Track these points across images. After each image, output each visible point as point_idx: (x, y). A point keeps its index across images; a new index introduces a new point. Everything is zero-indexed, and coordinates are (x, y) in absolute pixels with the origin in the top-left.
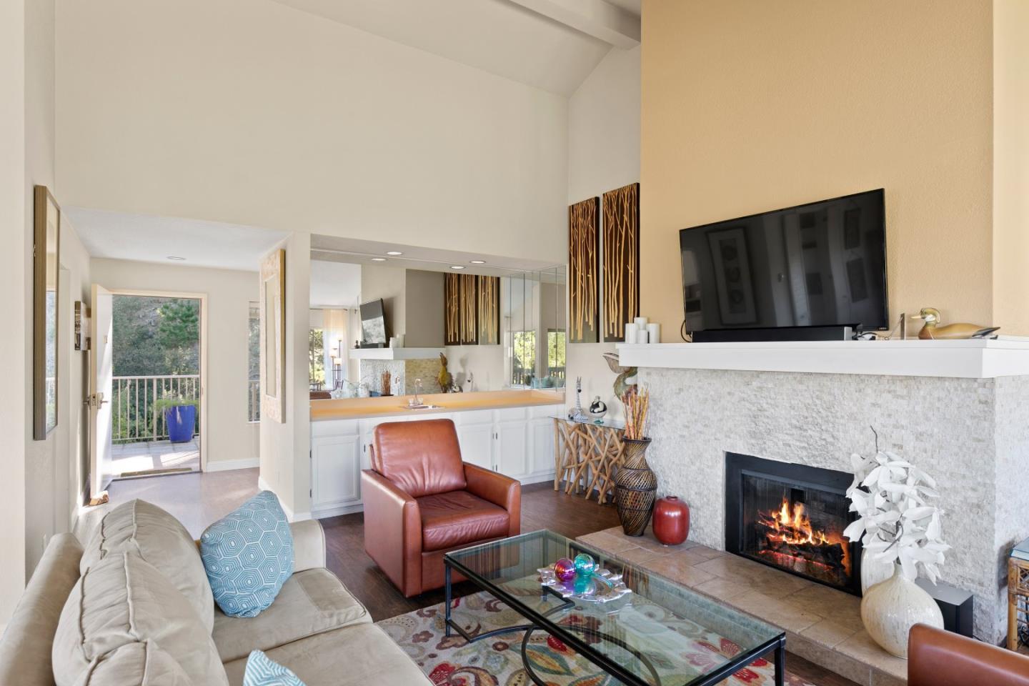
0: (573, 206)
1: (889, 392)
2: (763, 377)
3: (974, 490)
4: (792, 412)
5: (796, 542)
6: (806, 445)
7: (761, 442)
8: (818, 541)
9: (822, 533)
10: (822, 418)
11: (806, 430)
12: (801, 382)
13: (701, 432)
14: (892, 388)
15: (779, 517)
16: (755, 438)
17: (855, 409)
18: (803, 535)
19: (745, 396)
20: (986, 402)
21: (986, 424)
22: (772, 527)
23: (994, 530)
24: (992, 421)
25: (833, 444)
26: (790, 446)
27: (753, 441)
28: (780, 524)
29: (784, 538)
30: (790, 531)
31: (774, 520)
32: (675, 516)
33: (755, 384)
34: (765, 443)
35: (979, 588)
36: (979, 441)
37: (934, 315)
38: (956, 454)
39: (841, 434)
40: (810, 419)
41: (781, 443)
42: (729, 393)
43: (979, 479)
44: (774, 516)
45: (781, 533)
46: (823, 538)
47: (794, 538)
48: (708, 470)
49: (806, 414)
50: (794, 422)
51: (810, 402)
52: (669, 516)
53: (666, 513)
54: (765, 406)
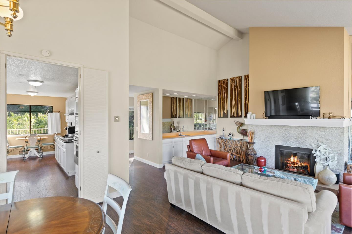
0: (219, 81)
1: (320, 130)
2: (287, 127)
3: (340, 151)
4: (295, 135)
5: (295, 166)
6: (298, 143)
7: (286, 142)
8: (301, 165)
9: (302, 163)
10: (302, 136)
11: (298, 139)
12: (297, 128)
13: (268, 140)
14: (320, 129)
15: (291, 160)
16: (284, 141)
17: (311, 134)
18: (297, 164)
19: (281, 131)
20: (342, 132)
21: (342, 137)
22: (289, 162)
23: (344, 159)
24: (344, 136)
25: (305, 142)
26: (294, 143)
27: (284, 142)
28: (291, 162)
29: (292, 165)
30: (294, 163)
31: (289, 161)
32: (263, 161)
33: (284, 129)
34: (287, 142)
35: (341, 171)
36: (340, 140)
37: (332, 114)
38: (335, 143)
39: (308, 140)
40: (299, 137)
41: (291, 142)
42: (277, 131)
43: (341, 148)
44: (289, 160)
45: (291, 164)
46: (303, 164)
47: (295, 165)
48: (271, 150)
49: (298, 135)
50: (295, 137)
51: (299, 132)
52: (261, 161)
53: (261, 160)
54: (287, 134)
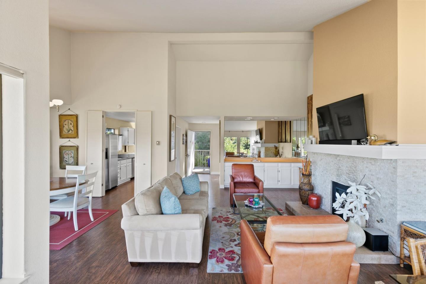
0: (308, 97)
1: (370, 163)
3: (392, 199)
4: (347, 168)
6: (350, 180)
7: (339, 178)
10: (354, 170)
11: (350, 175)
12: (349, 158)
13: (326, 174)
14: (371, 162)
16: (338, 176)
17: (362, 169)
19: (336, 162)
20: (394, 168)
21: (395, 176)
23: (397, 214)
24: (396, 174)
27: (338, 177)
33: (338, 159)
34: (340, 178)
35: (393, 234)
36: (393, 181)
38: (387, 186)
39: (358, 176)
40: (351, 171)
41: (344, 179)
42: (332, 161)
43: (393, 195)
49: (350, 169)
50: (347, 172)
51: (351, 165)
54: (340, 166)
